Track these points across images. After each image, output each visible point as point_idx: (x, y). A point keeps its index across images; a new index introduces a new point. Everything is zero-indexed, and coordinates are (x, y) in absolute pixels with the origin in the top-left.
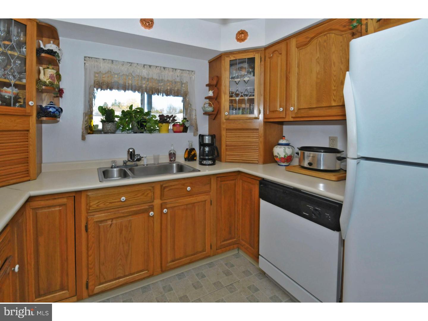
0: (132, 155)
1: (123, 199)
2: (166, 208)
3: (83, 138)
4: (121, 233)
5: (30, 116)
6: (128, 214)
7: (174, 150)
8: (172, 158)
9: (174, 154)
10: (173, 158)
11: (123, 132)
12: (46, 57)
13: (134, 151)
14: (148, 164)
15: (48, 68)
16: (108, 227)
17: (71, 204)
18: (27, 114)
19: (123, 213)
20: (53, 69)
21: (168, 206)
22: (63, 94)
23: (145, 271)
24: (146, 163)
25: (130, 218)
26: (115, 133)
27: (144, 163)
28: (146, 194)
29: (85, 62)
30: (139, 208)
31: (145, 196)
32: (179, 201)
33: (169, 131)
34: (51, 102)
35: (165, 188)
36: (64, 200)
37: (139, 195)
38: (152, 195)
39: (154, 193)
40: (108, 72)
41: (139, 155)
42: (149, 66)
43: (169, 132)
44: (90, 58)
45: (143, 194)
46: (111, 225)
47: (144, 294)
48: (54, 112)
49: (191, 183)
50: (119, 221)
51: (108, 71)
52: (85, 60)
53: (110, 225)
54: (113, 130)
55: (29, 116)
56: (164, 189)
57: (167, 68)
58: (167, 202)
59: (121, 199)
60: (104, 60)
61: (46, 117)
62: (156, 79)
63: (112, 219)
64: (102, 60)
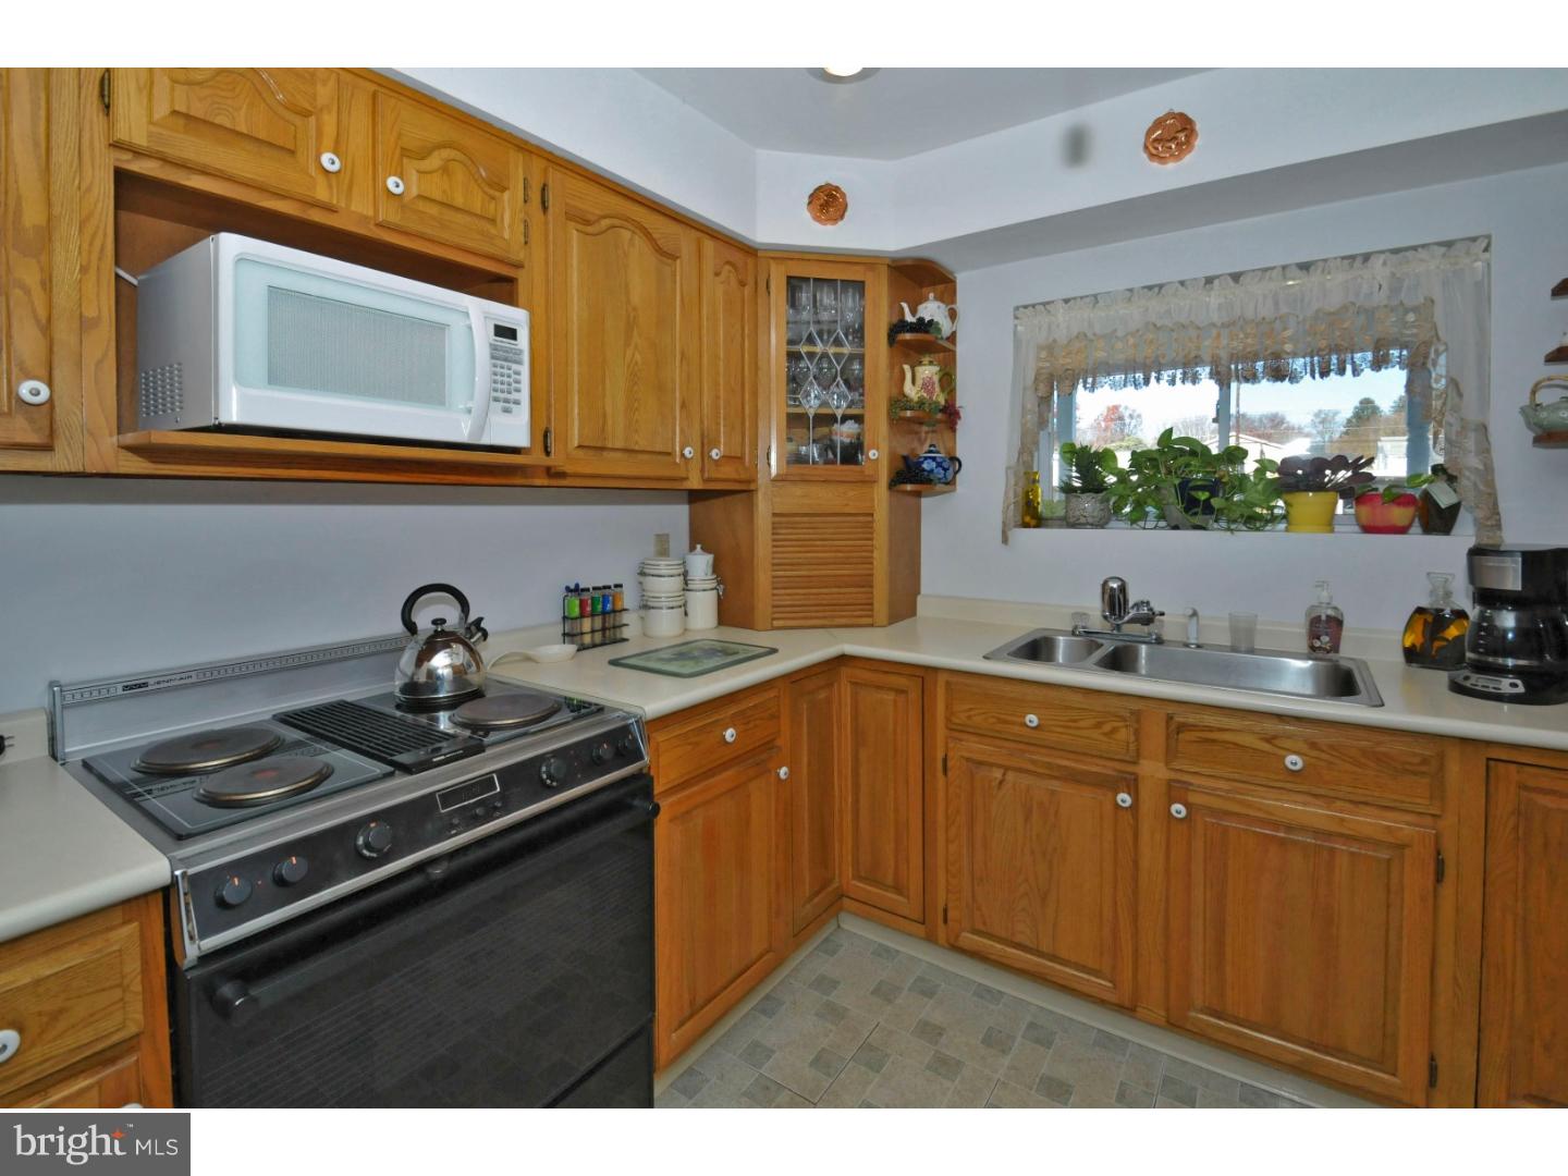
0: (1115, 601)
1: (1032, 719)
2: (1187, 805)
3: (1005, 540)
4: (1027, 818)
5: (875, 482)
6: (1047, 772)
7: (1334, 604)
8: (1318, 639)
9: (1336, 623)
10: (1325, 639)
11: (1134, 526)
12: (915, 340)
13: (1123, 589)
14: (1207, 645)
15: (920, 363)
16: (993, 784)
17: (914, 695)
18: (867, 479)
19: (1034, 762)
20: (931, 363)
21: (1194, 798)
22: (959, 422)
23: (1104, 979)
24: (1197, 639)
25: (1055, 785)
26: (1103, 527)
27: (1188, 638)
28: (1107, 728)
29: (1016, 322)
30: (1085, 767)
31: (1105, 734)
32: (1250, 798)
33: (1335, 522)
34: (931, 446)
35: (1181, 728)
36: (902, 682)
37: (1082, 724)
38: (1132, 738)
39: (1137, 733)
40: (1077, 337)
41: (1148, 603)
42: (1229, 279)
43: (1337, 528)
44: (1030, 308)
45: (1098, 725)
46: (1001, 782)
47: (1097, 1049)
48: (932, 471)
49: (1313, 745)
50: (1025, 780)
51: (1079, 333)
52: (1016, 318)
53: (997, 781)
54: (1093, 517)
55: (870, 482)
56: (1178, 733)
57: (1317, 261)
58: (1191, 784)
59: (1024, 717)
60: (1066, 301)
61: (911, 483)
62: (1264, 319)
63: (1006, 769)
64: (1061, 304)
